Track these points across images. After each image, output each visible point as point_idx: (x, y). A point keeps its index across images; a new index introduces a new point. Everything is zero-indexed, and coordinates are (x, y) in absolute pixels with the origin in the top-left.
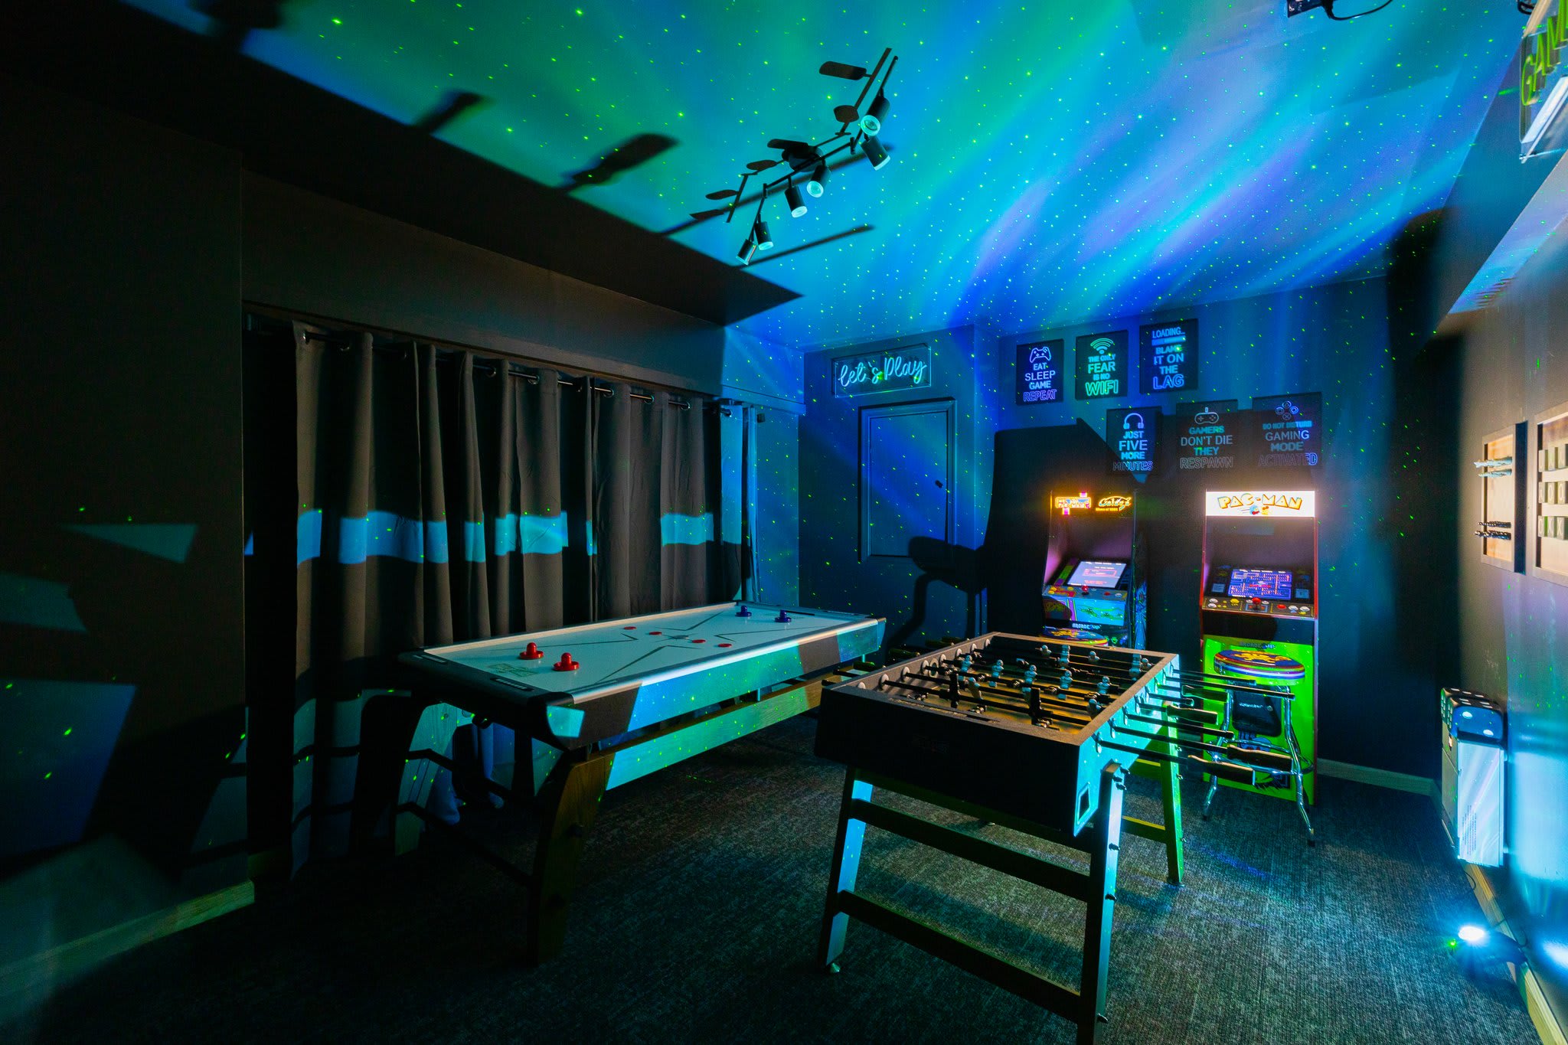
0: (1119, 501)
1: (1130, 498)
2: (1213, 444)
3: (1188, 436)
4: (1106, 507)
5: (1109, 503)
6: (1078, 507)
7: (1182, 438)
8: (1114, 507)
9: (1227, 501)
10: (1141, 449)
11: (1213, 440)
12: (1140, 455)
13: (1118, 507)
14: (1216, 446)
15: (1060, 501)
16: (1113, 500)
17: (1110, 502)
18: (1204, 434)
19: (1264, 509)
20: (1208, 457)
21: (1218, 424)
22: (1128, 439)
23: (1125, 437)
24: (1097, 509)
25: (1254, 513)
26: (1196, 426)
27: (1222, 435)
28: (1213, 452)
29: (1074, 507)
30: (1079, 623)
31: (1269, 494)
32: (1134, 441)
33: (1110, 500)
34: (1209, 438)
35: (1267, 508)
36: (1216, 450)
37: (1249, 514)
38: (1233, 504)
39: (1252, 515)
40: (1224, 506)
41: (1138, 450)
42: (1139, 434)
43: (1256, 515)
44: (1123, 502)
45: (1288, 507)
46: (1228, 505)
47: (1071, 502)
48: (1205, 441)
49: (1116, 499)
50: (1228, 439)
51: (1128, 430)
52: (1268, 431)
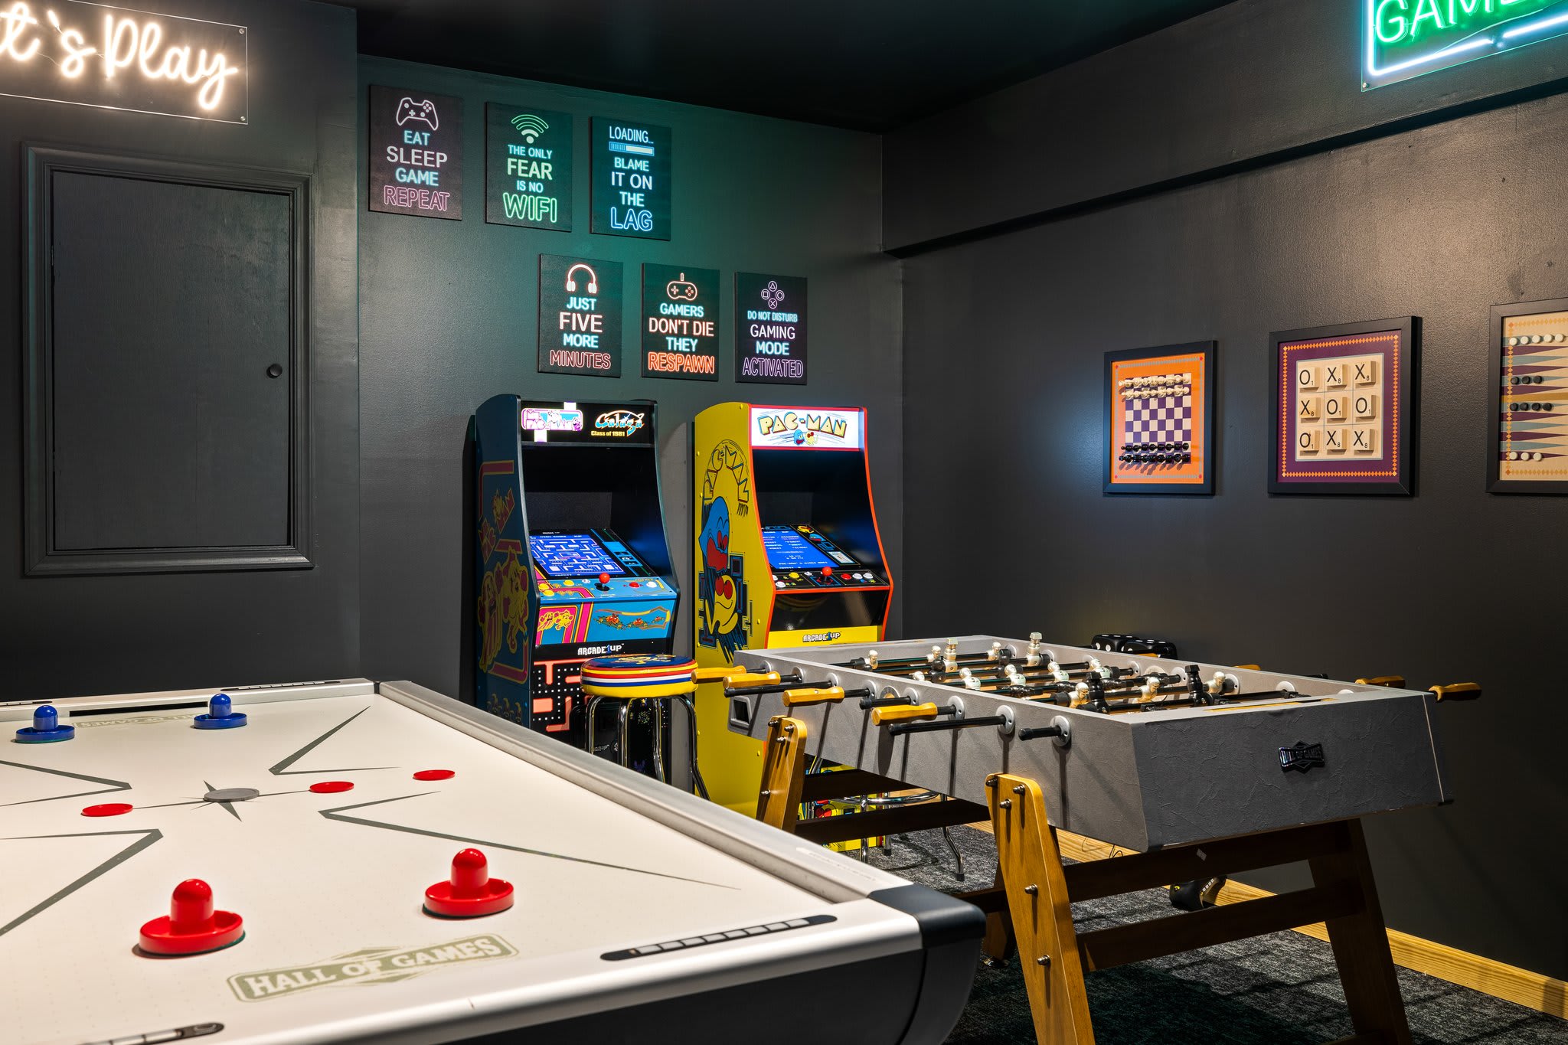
0: (626, 418)
1: (643, 415)
2: (690, 335)
3: (659, 316)
4: (607, 429)
5: (610, 423)
6: (561, 428)
7: (651, 319)
8: (619, 429)
9: (770, 424)
10: (593, 329)
11: (690, 326)
12: (591, 341)
13: (625, 429)
14: (694, 338)
15: (531, 416)
16: (618, 416)
17: (612, 420)
18: (679, 317)
19: (809, 436)
20: (685, 354)
21: (696, 303)
22: (573, 310)
23: (569, 306)
24: (594, 433)
25: (799, 442)
26: (669, 302)
27: (701, 320)
28: (690, 347)
29: (554, 427)
30: (587, 645)
31: (814, 413)
32: (583, 313)
33: (613, 417)
34: (685, 322)
35: (812, 434)
36: (694, 343)
37: (792, 444)
38: (776, 428)
39: (796, 445)
40: (766, 431)
41: (588, 332)
42: (590, 303)
43: (801, 445)
44: (632, 421)
45: (833, 434)
46: (771, 429)
47: (549, 418)
48: (680, 327)
49: (622, 416)
50: (708, 329)
51: (573, 294)
52: (752, 322)
